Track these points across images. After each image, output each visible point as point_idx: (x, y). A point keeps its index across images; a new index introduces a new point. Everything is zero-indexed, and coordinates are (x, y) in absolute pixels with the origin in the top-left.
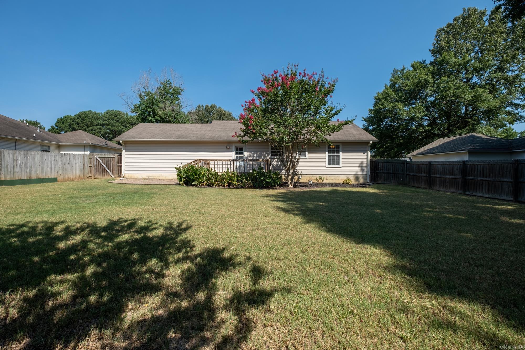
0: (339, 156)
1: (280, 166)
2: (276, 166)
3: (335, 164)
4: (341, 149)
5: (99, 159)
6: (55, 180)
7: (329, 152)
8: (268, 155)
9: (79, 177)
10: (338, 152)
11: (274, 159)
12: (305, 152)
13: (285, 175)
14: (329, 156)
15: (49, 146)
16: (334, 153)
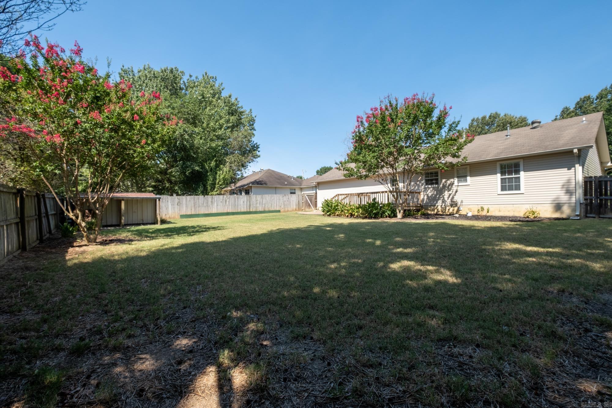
0: (519, 177)
1: (436, 196)
2: (431, 196)
3: (512, 190)
4: (521, 167)
5: (306, 197)
6: (279, 211)
7: (503, 173)
8: (422, 184)
9: (296, 209)
10: (517, 172)
11: (429, 188)
12: (466, 176)
13: (442, 205)
14: (501, 179)
15: (295, 189)
16: (510, 173)
